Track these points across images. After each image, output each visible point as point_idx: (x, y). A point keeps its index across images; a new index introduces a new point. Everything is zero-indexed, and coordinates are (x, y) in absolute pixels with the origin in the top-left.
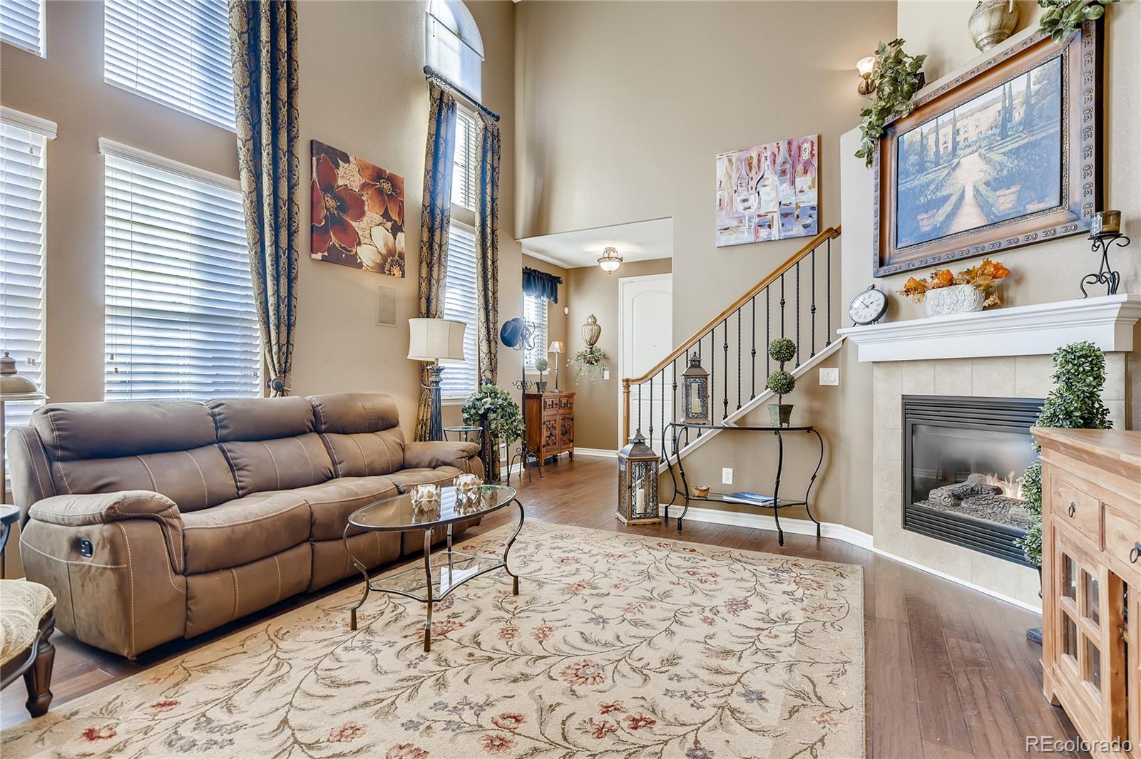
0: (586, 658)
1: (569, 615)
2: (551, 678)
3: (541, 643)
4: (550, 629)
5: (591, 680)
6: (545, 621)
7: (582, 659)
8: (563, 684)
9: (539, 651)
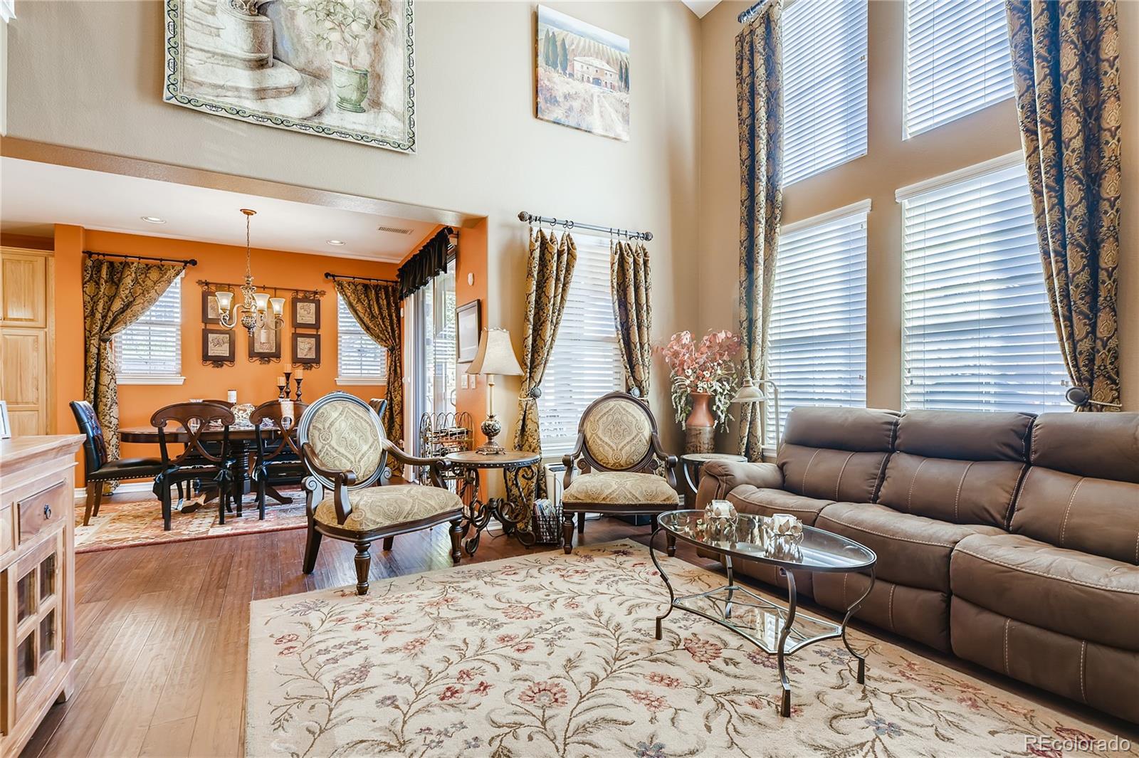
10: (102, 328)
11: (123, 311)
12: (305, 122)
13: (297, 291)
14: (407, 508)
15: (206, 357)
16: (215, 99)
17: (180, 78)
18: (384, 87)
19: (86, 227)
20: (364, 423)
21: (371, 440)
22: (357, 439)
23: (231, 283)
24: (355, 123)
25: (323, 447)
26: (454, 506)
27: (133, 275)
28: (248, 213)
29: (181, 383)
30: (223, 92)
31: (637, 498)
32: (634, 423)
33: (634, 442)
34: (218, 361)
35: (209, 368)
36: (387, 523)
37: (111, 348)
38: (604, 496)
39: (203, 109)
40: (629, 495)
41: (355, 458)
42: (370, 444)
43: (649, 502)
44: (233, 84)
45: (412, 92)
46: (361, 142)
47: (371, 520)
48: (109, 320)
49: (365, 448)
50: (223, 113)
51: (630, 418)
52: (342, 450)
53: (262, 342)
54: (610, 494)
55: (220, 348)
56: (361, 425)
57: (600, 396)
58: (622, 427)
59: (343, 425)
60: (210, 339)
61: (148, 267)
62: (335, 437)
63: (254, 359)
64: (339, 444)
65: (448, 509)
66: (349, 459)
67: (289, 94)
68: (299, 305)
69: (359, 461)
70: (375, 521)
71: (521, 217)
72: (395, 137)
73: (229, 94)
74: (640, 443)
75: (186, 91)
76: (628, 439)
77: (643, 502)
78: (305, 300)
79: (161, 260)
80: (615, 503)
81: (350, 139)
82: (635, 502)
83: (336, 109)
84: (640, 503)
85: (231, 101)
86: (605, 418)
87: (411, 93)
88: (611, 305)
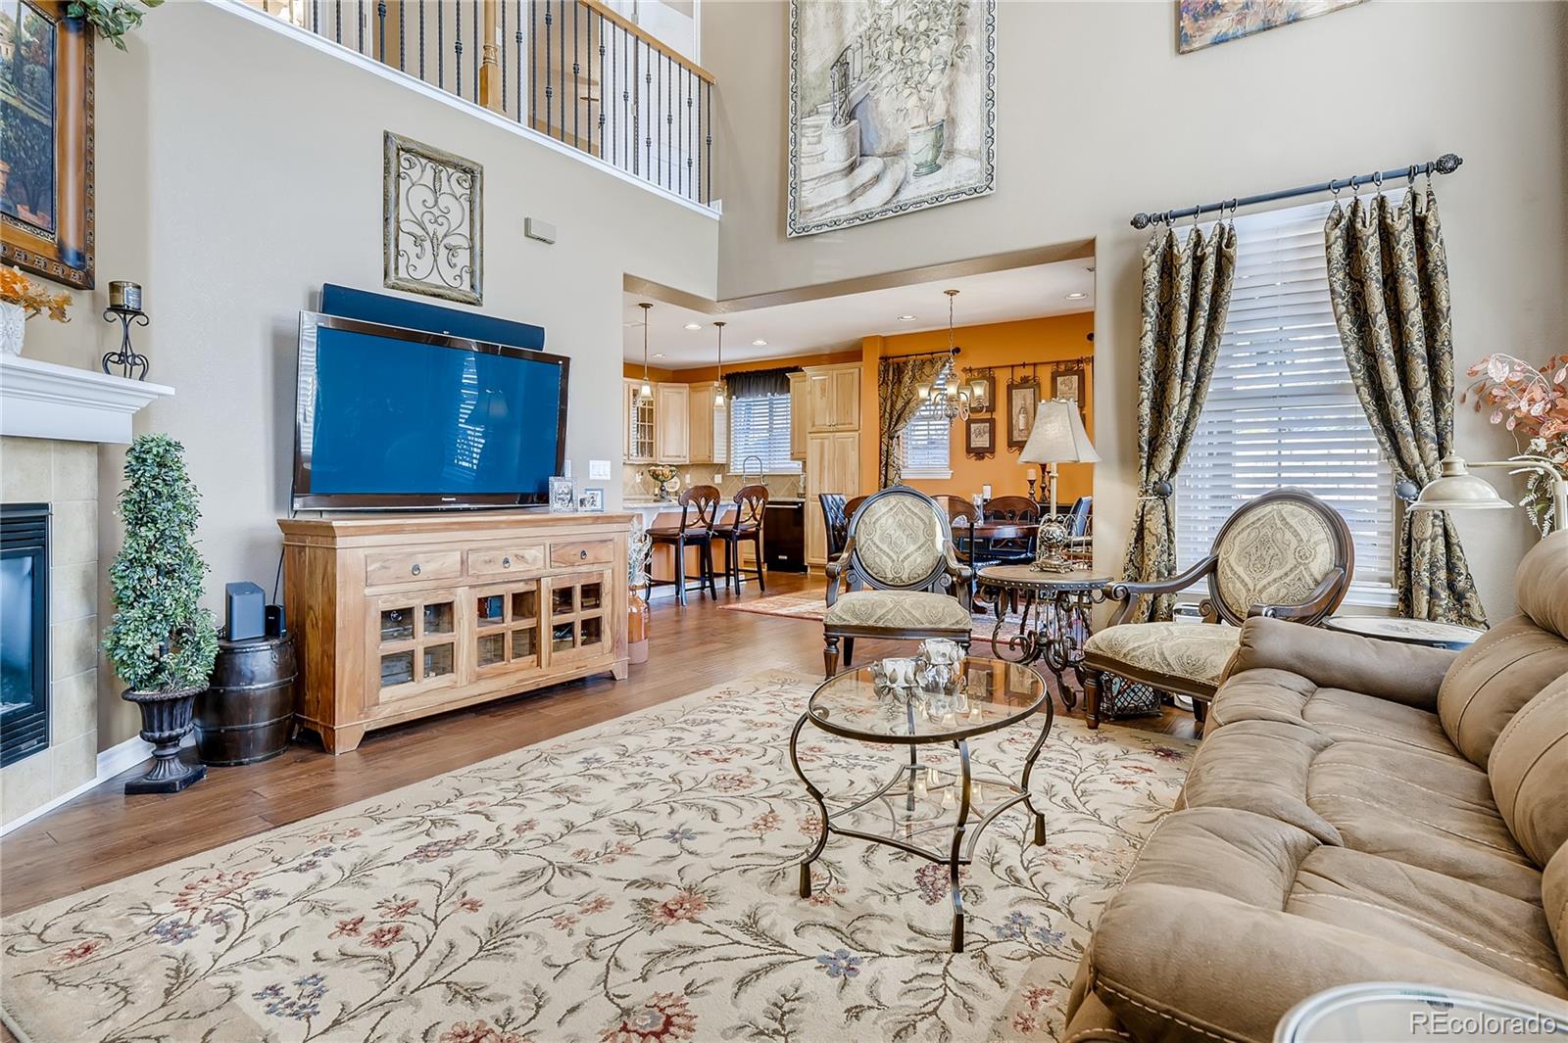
0: (724, 794)
1: (722, 845)
2: (767, 781)
3: (772, 811)
4: (756, 826)
5: (728, 778)
6: (760, 838)
7: (730, 794)
8: (757, 777)
9: (776, 803)
10: (890, 426)
11: (904, 407)
12: (886, 207)
13: (1058, 363)
14: (880, 612)
15: (969, 450)
16: (821, 218)
17: (798, 212)
18: (957, 130)
19: (883, 335)
20: (916, 520)
21: (922, 540)
22: (905, 538)
23: (992, 365)
24: (930, 186)
25: (866, 542)
26: (953, 624)
27: (910, 373)
28: (951, 293)
29: (949, 477)
30: (824, 210)
31: (1169, 665)
32: (1294, 545)
33: (1287, 580)
34: (980, 454)
35: (973, 461)
36: (855, 622)
37: (899, 445)
38: (1125, 651)
39: (814, 231)
40: (1157, 656)
41: (898, 557)
42: (919, 544)
43: (1188, 676)
44: (831, 199)
45: (991, 118)
46: (937, 203)
47: (837, 615)
48: (894, 420)
49: (912, 548)
50: (826, 229)
51: (1288, 535)
52: (885, 547)
53: (1021, 428)
54: (1134, 649)
55: (981, 439)
56: (913, 522)
57: (1255, 497)
58: (1271, 552)
59: (890, 521)
60: (972, 430)
61: (923, 363)
62: (879, 532)
63: (1014, 449)
64: (882, 540)
65: (943, 626)
66: (890, 558)
67: (873, 185)
68: (1060, 379)
69: (903, 561)
70: (840, 617)
71: (1135, 223)
72: (971, 182)
73: (830, 208)
74: (1298, 583)
75: (801, 222)
76: (1276, 573)
77: (1179, 673)
78: (1069, 372)
79: (932, 354)
80: (1136, 665)
81: (926, 205)
82: (1165, 670)
83: (912, 179)
84: (1172, 673)
85: (832, 214)
86: (1246, 533)
87: (989, 118)
88: (1335, 323)
